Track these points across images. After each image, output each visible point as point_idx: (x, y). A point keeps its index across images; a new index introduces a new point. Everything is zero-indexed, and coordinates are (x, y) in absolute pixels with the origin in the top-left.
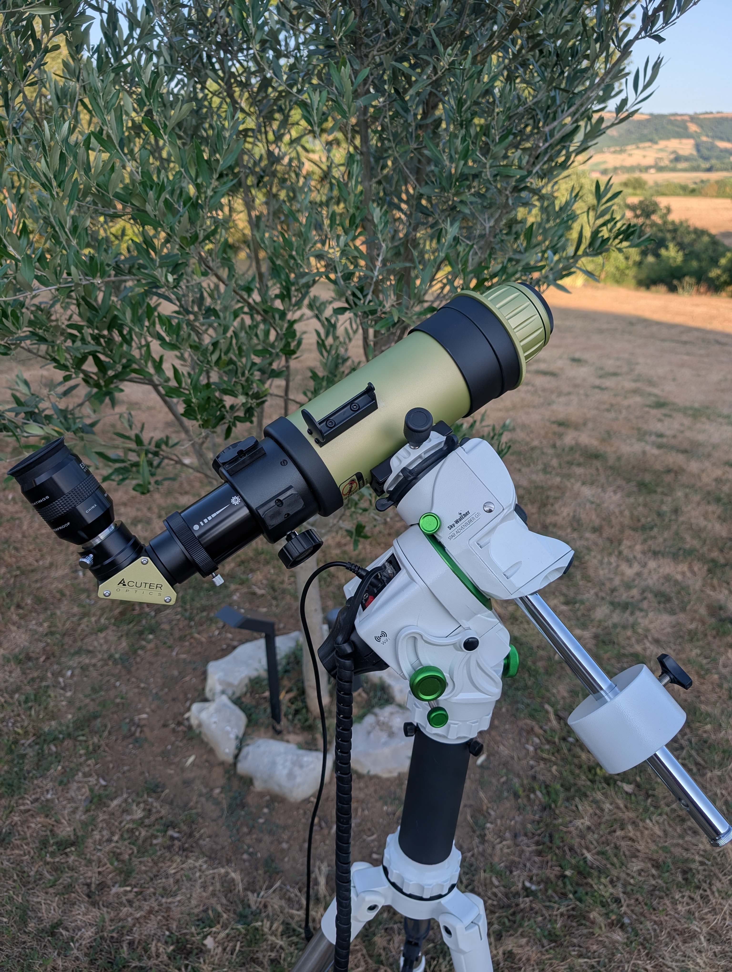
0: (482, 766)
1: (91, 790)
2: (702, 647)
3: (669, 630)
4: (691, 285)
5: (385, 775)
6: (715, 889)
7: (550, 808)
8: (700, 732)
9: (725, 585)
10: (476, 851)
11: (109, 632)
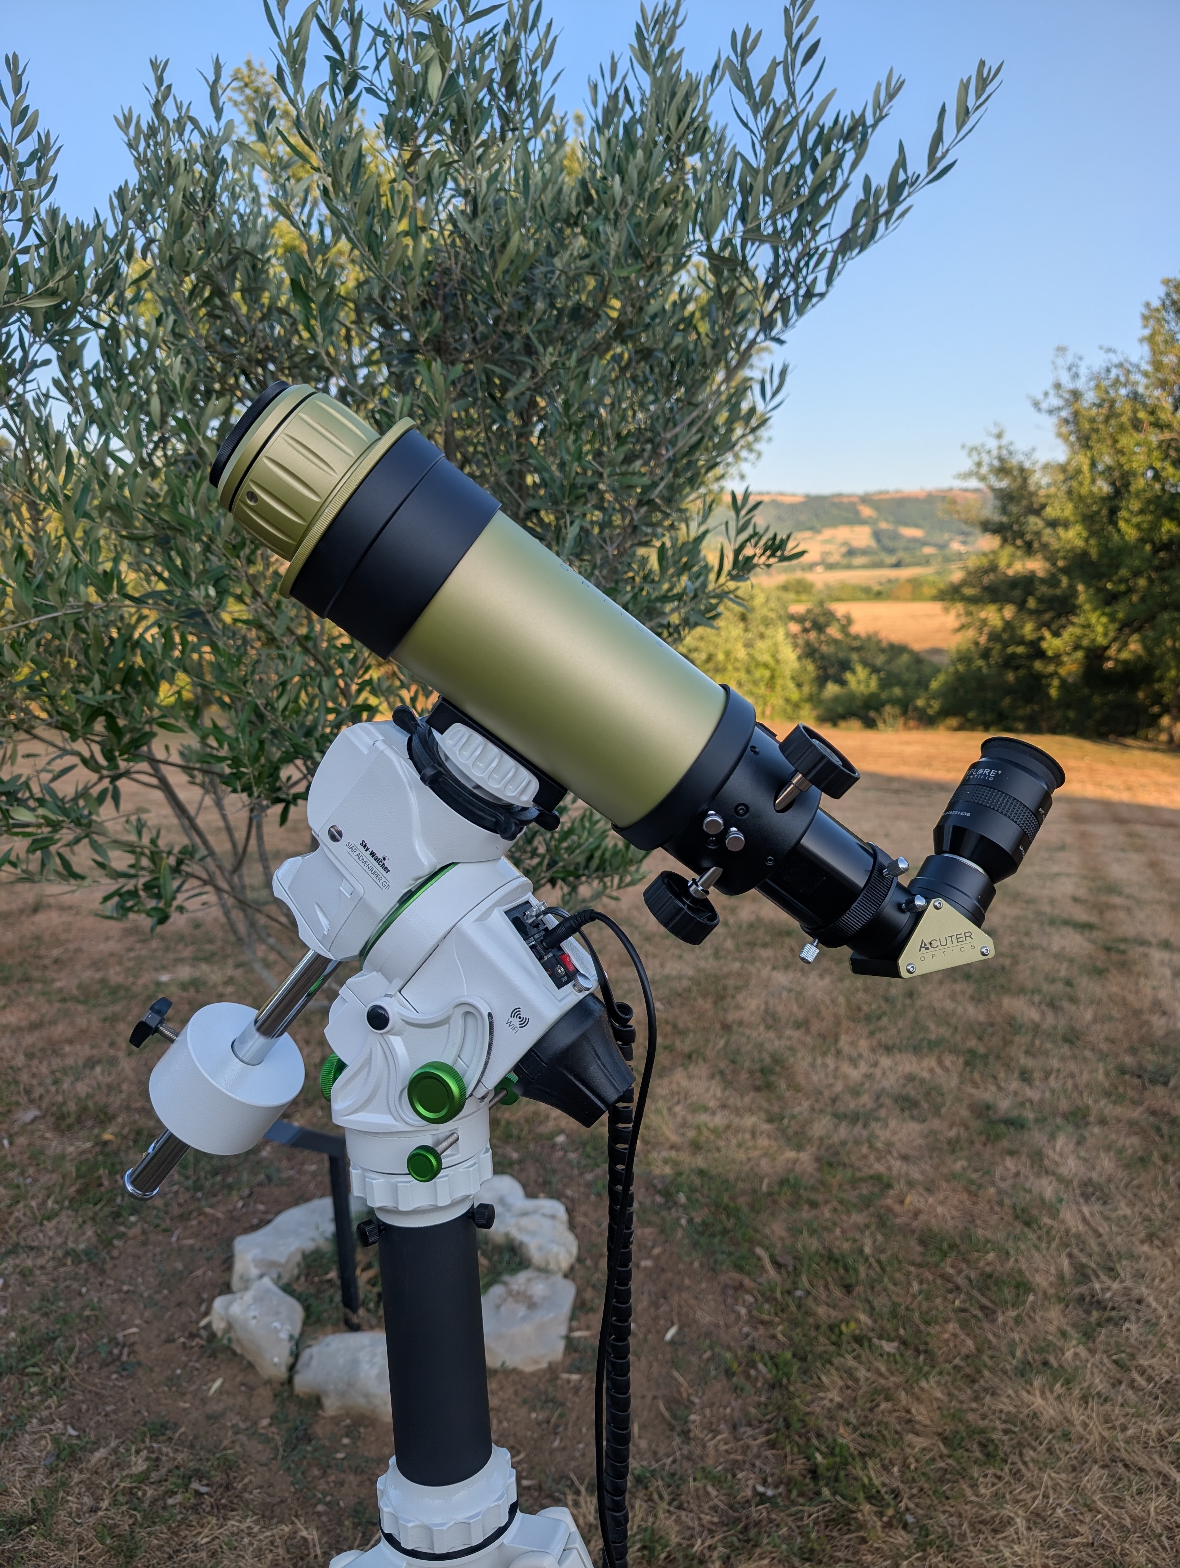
0: (672, 1342)
1: (56, 1440)
2: (968, 1159)
3: (920, 1141)
4: (895, 717)
5: (529, 1368)
6: (1027, 1459)
7: (781, 1386)
8: (982, 1264)
9: (991, 1080)
10: (678, 1454)
11: (64, 1217)
